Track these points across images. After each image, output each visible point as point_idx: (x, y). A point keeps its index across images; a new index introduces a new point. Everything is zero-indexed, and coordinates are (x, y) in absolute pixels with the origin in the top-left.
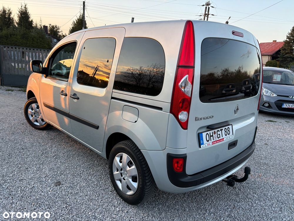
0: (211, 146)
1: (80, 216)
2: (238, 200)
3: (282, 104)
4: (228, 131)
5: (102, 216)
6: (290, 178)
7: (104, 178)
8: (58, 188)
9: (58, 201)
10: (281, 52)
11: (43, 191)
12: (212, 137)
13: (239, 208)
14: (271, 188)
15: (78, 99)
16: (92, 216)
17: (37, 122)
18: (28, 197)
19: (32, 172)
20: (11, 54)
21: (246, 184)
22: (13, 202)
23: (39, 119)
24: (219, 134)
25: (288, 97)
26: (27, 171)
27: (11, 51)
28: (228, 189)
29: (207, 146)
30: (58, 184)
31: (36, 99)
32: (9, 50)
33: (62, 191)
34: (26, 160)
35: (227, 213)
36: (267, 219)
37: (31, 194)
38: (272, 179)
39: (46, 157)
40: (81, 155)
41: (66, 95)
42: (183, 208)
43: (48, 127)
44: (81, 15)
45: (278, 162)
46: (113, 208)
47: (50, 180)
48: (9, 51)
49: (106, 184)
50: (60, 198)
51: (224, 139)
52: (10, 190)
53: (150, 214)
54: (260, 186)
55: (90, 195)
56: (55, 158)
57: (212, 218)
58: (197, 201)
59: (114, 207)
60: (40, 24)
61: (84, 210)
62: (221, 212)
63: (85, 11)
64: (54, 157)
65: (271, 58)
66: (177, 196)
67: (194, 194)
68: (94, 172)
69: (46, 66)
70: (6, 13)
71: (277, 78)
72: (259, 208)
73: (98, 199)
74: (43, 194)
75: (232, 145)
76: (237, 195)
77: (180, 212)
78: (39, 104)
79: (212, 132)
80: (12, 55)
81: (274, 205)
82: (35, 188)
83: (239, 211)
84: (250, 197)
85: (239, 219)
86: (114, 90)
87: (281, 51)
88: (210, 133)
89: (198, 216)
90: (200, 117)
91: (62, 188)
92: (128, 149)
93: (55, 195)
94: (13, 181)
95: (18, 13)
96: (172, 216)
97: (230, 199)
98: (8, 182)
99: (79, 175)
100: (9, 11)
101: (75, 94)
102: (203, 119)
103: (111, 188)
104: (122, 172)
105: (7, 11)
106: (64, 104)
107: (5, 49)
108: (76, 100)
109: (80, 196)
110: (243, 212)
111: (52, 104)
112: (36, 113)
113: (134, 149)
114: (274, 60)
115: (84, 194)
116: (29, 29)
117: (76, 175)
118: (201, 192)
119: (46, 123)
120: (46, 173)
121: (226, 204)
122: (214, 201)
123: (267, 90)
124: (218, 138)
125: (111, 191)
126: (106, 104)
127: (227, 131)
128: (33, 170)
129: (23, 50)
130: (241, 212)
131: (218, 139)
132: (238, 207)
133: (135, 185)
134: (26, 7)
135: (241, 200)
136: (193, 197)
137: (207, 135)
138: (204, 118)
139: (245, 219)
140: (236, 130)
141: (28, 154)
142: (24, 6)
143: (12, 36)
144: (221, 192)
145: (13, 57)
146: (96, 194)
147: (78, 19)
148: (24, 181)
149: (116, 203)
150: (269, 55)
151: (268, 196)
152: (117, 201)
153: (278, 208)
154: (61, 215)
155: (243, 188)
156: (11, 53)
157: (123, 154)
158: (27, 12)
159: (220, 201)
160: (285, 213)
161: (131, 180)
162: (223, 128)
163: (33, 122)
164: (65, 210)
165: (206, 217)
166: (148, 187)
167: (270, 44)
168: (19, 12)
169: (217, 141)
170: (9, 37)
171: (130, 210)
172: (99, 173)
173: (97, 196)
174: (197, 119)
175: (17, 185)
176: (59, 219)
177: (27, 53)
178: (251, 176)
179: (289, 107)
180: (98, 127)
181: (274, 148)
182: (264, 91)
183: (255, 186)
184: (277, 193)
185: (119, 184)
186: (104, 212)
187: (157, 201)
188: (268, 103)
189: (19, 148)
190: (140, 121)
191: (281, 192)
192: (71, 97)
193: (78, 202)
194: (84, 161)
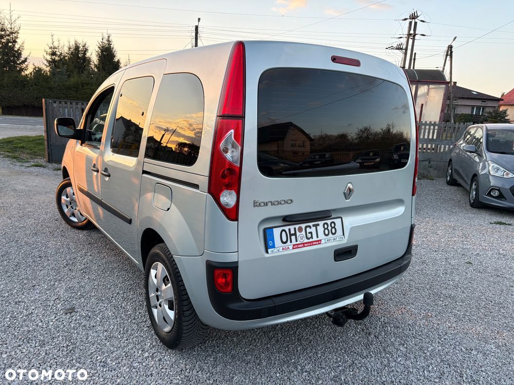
0: (292, 251)
1: (82, 361)
2: (364, 355)
4: (332, 228)
5: (116, 363)
6: (488, 323)
8: (68, 317)
9: (59, 336)
11: (43, 319)
12: (293, 238)
13: (362, 366)
15: (109, 176)
16: (101, 362)
17: (74, 216)
18: (18, 328)
19: (38, 292)
20: (64, 113)
21: (392, 329)
23: (76, 212)
24: (311, 233)
26: (32, 290)
28: (356, 334)
29: (281, 250)
30: (71, 310)
31: (70, 180)
32: (61, 106)
33: (71, 322)
34: (38, 273)
35: (333, 374)
38: (450, 322)
39: (70, 270)
42: (258, 361)
46: (140, 352)
47: (60, 304)
48: (61, 109)
50: (64, 332)
51: (321, 240)
53: (197, 366)
55: (112, 330)
56: (82, 272)
58: (288, 350)
59: (142, 351)
62: (324, 370)
64: (82, 270)
66: (257, 340)
67: (288, 339)
68: (135, 296)
69: (82, 128)
70: (79, 51)
72: (398, 370)
73: (122, 337)
74: (40, 324)
75: (346, 253)
76: (367, 346)
77: (250, 365)
78: (74, 187)
79: (295, 229)
82: (33, 315)
83: (357, 371)
84: (391, 350)
86: (147, 160)
88: (289, 230)
89: (278, 375)
90: (262, 200)
91: (74, 317)
92: (163, 256)
93: (59, 327)
95: (97, 49)
96: (233, 372)
97: (351, 352)
99: (108, 299)
100: (83, 47)
101: (106, 169)
102: (270, 204)
104: (159, 293)
106: (97, 185)
107: (55, 105)
108: (107, 179)
109: (96, 332)
110: (365, 375)
111: (86, 189)
112: (73, 202)
117: (103, 298)
118: (302, 337)
120: (59, 294)
121: (339, 359)
123: (496, 166)
124: (308, 239)
125: (148, 327)
126: (136, 181)
127: (330, 228)
128: (41, 289)
129: (83, 107)
131: (306, 241)
132: (360, 365)
133: (172, 314)
134: (110, 39)
135: (371, 355)
136: (284, 344)
137: (284, 233)
138: (273, 204)
140: (352, 228)
141: (45, 264)
142: (107, 38)
143: (85, 85)
144: (339, 339)
146: (122, 330)
148: (21, 304)
149: (149, 345)
152: (151, 342)
153: (437, 373)
154: (55, 356)
155: (385, 334)
156: (64, 111)
157: (157, 264)
158: (110, 47)
160: (447, 383)
161: (166, 307)
162: (321, 223)
163: (68, 216)
164: (63, 350)
165: (291, 378)
168: (99, 48)
169: (304, 244)
170: (80, 87)
171: (166, 357)
173: (122, 332)
174: (256, 204)
175: (9, 309)
176: (49, 362)
178: (411, 316)
180: (131, 220)
181: (481, 271)
182: (490, 168)
183: (410, 333)
184: (447, 346)
185: (155, 311)
186: (121, 358)
187: (218, 347)
188: (498, 190)
189: (36, 256)
190: (173, 207)
191: (457, 347)
192: (102, 174)
193: (88, 339)
194: (126, 278)
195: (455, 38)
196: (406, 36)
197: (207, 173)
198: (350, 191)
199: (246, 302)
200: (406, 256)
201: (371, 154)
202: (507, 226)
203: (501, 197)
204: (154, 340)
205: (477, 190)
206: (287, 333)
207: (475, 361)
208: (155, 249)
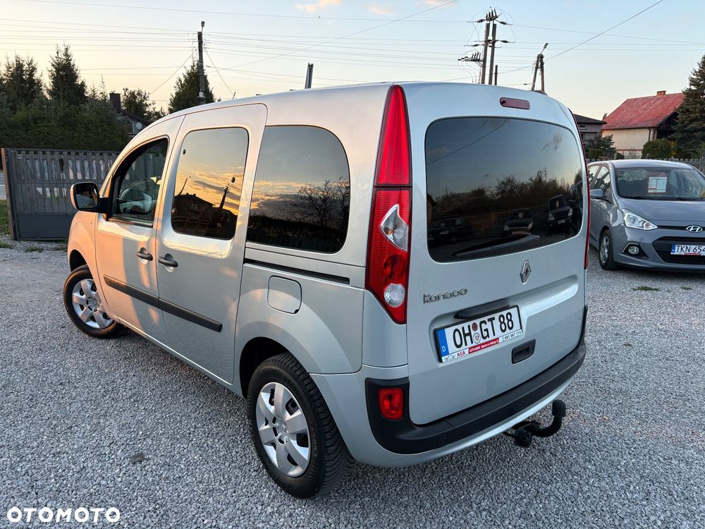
0: (467, 356)
2: (548, 479)
3: (671, 248)
4: (509, 320)
5: (233, 527)
6: (676, 422)
7: (241, 441)
8: (139, 469)
9: (137, 496)
10: (678, 119)
11: (104, 475)
12: (468, 338)
13: (549, 495)
14: (629, 449)
15: (175, 265)
17: (94, 321)
18: (72, 491)
19: (81, 435)
20: (34, 168)
21: (569, 441)
22: (38, 503)
23: (98, 315)
24: (486, 330)
26: (69, 434)
27: (35, 159)
29: (456, 357)
30: (139, 458)
31: (88, 269)
32: (29, 157)
33: (146, 475)
34: (68, 408)
35: (518, 509)
36: (611, 519)
37: (78, 484)
38: (633, 426)
39: (113, 399)
40: (193, 391)
41: (150, 258)
42: (419, 502)
43: (119, 332)
44: (196, 63)
45: (652, 385)
46: (260, 508)
47: (120, 451)
48: (28, 161)
49: (245, 455)
50: (141, 491)
51: (498, 339)
52: (31, 476)
53: (342, 519)
54: (603, 444)
55: (208, 480)
56: (132, 400)
57: (483, 521)
58: (451, 483)
59: (262, 505)
60: (102, 90)
61: (194, 516)
62: (505, 506)
63: (204, 53)
64: (130, 397)
65: (656, 135)
66: (407, 474)
67: (446, 468)
68: (220, 429)
69: (107, 195)
70: (22, 71)
72: (595, 495)
73: (226, 489)
74: (103, 482)
75: (523, 352)
76: (547, 466)
77: (410, 509)
78: (95, 279)
79: (469, 326)
80: (38, 169)
81: (632, 488)
82: (87, 471)
83: (547, 502)
84: (577, 470)
85: (546, 521)
86: (249, 244)
87: (678, 115)
88: (463, 328)
89: (451, 518)
90: (434, 293)
91: (147, 467)
92: (285, 373)
93: (131, 484)
94: (39, 457)
95: (50, 67)
96: (391, 521)
97: (530, 478)
98: (27, 459)
99: (185, 436)
101: (168, 256)
102: (442, 298)
103: (256, 463)
104: (277, 424)
105: (27, 66)
106: (148, 277)
107: (20, 157)
108: (171, 269)
109: (187, 485)
110: (557, 506)
111: (122, 279)
112: (91, 301)
113: (298, 373)
114: (663, 139)
115: (194, 479)
116: (76, 103)
117: (178, 436)
118: (462, 463)
119: (114, 321)
120: (111, 435)
121: (519, 489)
122: (491, 482)
123: (632, 215)
124: (484, 338)
125: (257, 471)
126: (233, 274)
127: (506, 321)
128: (82, 431)
129: (62, 156)
130: (553, 505)
131: (483, 341)
132: (547, 494)
133: (304, 452)
135: (555, 479)
136: (442, 475)
137: (457, 333)
138: (445, 297)
139: (559, 521)
140: (529, 319)
141: (74, 394)
142: (64, 51)
143: (38, 122)
145: (38, 175)
146: (222, 479)
147: (188, 74)
148: (62, 456)
149: (267, 496)
150: (649, 128)
151: (619, 467)
152: (268, 491)
153: (641, 493)
155: (563, 449)
156: (33, 164)
157: (275, 385)
158: (70, 64)
159: (505, 483)
160: (657, 505)
161: (294, 443)
162: (496, 316)
163: (84, 321)
164: (151, 517)
165: (468, 520)
166: (331, 457)
167: (651, 100)
168: (53, 65)
169: (480, 345)
170: (32, 124)
171: (297, 511)
172: (230, 431)
173: (223, 482)
174: (427, 299)
175: (48, 464)
177: (70, 162)
178: (585, 421)
179: (687, 252)
180: (221, 326)
181: (646, 354)
182: (625, 218)
183: (592, 444)
184: (641, 458)
185: (271, 452)
186: (237, 518)
187: (360, 489)
188: (638, 246)
189: (54, 382)
190: (304, 307)
191: (653, 457)
192: (160, 262)
193: (181, 497)
194: (197, 404)
195: (547, 44)
196: (483, 43)
197: (363, 262)
198: (527, 271)
199: (418, 428)
200: (580, 347)
201: (521, 215)
202: (655, 292)
203: (641, 254)
204: (271, 489)
205: (610, 248)
206: (442, 461)
207: (680, 472)
208: (269, 365)
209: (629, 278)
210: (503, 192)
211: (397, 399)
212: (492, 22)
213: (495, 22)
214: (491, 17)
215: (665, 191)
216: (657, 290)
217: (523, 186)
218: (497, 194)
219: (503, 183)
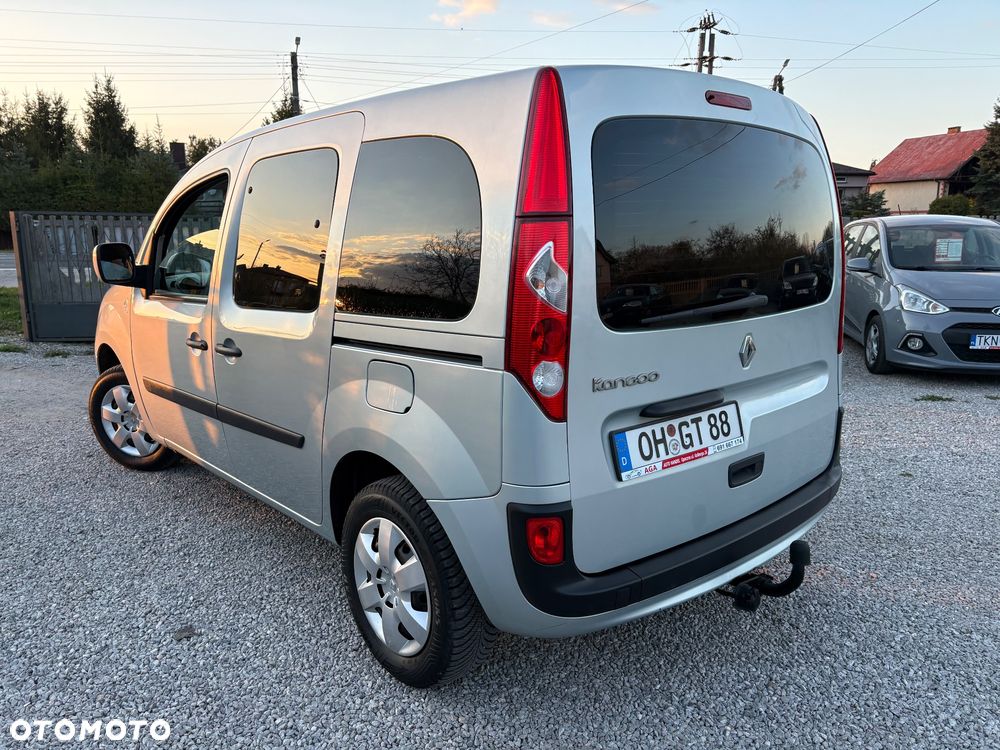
0: (661, 474)
1: (246, 730)
2: (786, 661)
3: (969, 339)
4: (723, 423)
5: (318, 728)
6: (979, 580)
7: (336, 609)
8: (185, 647)
9: (180, 686)
10: (978, 166)
11: (134, 657)
12: (661, 447)
13: (788, 684)
14: (909, 618)
15: (238, 354)
16: (285, 728)
18: (87, 679)
19: (104, 602)
20: (57, 240)
21: (818, 608)
22: (37, 696)
23: (137, 436)
24: (689, 436)
25: (988, 311)
26: (89, 600)
27: (57, 227)
28: (755, 624)
29: (643, 473)
30: (187, 633)
31: (122, 370)
32: (48, 224)
33: (195, 656)
34: (89, 565)
35: (741, 703)
36: (880, 718)
37: (96, 669)
38: (914, 586)
39: (155, 552)
40: (269, 540)
41: (204, 347)
42: (593, 694)
43: (168, 461)
44: (289, 97)
45: (942, 530)
46: (358, 701)
47: (160, 623)
48: (49, 229)
49: (340, 628)
50: (187, 678)
51: (707, 449)
52: (30, 658)
53: (479, 717)
54: (869, 611)
55: (285, 663)
56: (181, 554)
57: (688, 721)
58: (642, 667)
59: (362, 698)
60: (158, 137)
61: (262, 713)
62: (721, 699)
63: (300, 82)
64: (179, 551)
65: (947, 190)
67: (634, 646)
68: (306, 592)
69: (146, 262)
70: (48, 113)
71: (950, 250)
72: (857, 683)
73: (311, 676)
74: (133, 666)
75: (745, 470)
76: (785, 643)
77: (581, 704)
78: (133, 385)
79: (662, 429)
80: (62, 241)
81: (912, 673)
82: (111, 651)
83: (784, 693)
84: (830, 649)
85: (782, 720)
86: (340, 315)
87: (979, 160)
88: (653, 432)
89: (640, 717)
91: (198, 645)
92: (392, 503)
93: (173, 668)
94: (44, 632)
95: (87, 107)
96: (552, 720)
97: (759, 659)
98: (26, 635)
99: (254, 603)
100: (56, 104)
101: (228, 342)
102: (620, 384)
103: (356, 639)
104: (383, 580)
105: (53, 106)
106: (202, 376)
107: (36, 224)
108: (232, 361)
109: (254, 670)
110: (799, 699)
111: (167, 382)
112: (128, 417)
113: (411, 502)
114: (958, 195)
115: (265, 662)
116: (122, 157)
117: (245, 603)
118: (659, 639)
119: (160, 445)
120: (149, 602)
121: (742, 675)
122: (701, 665)
123: (912, 293)
124: (686, 447)
125: (356, 650)
126: (316, 360)
127: (719, 424)
128: (108, 596)
129: (95, 223)
130: (793, 698)
131: (683, 452)
132: (785, 682)
133: (422, 619)
134: (112, 86)
135: (797, 661)
136: (629, 656)
138: (625, 383)
139: (803, 720)
140: (755, 421)
141: (99, 546)
142: (105, 84)
144: (727, 638)
145: (63, 249)
146: (305, 661)
147: (278, 113)
148: (77, 630)
149: (370, 685)
150: (937, 180)
151: (893, 644)
152: (372, 678)
153: (926, 681)
154: (187, 728)
155: (809, 619)
156: (55, 234)
157: (379, 521)
158: (113, 102)
159: (722, 666)
160: (950, 697)
162: (704, 415)
163: (119, 445)
164: (199, 714)
166: (460, 624)
167: (940, 140)
168: (90, 104)
169: (680, 457)
170: (60, 185)
171: (412, 706)
172: (320, 596)
173: (307, 666)
174: (597, 386)
175: (56, 642)
176: (179, 741)
177: (107, 231)
178: (842, 580)
179: (994, 345)
180: (302, 440)
181: (933, 487)
182: (902, 298)
183: (852, 611)
184: (926, 630)
185: (376, 621)
186: (325, 716)
187: (506, 676)
188: (921, 338)
189: (71, 530)
190: (419, 405)
191: (943, 629)
192: (217, 351)
193: (244, 687)
194: (275, 559)
195: (787, 61)
196: (697, 61)
197: (500, 330)
198: (750, 350)
199: (587, 579)
200: (834, 469)
202: (947, 402)
203: (927, 349)
204: (376, 675)
205: (881, 341)
206: (629, 636)
207: (984, 651)
208: (371, 493)
209: (909, 384)
210: (718, 248)
211: (555, 536)
212: (708, 31)
213: (713, 31)
214: (708, 24)
215: (959, 259)
216: (950, 400)
217: (747, 241)
218: (709, 251)
219: (718, 234)
